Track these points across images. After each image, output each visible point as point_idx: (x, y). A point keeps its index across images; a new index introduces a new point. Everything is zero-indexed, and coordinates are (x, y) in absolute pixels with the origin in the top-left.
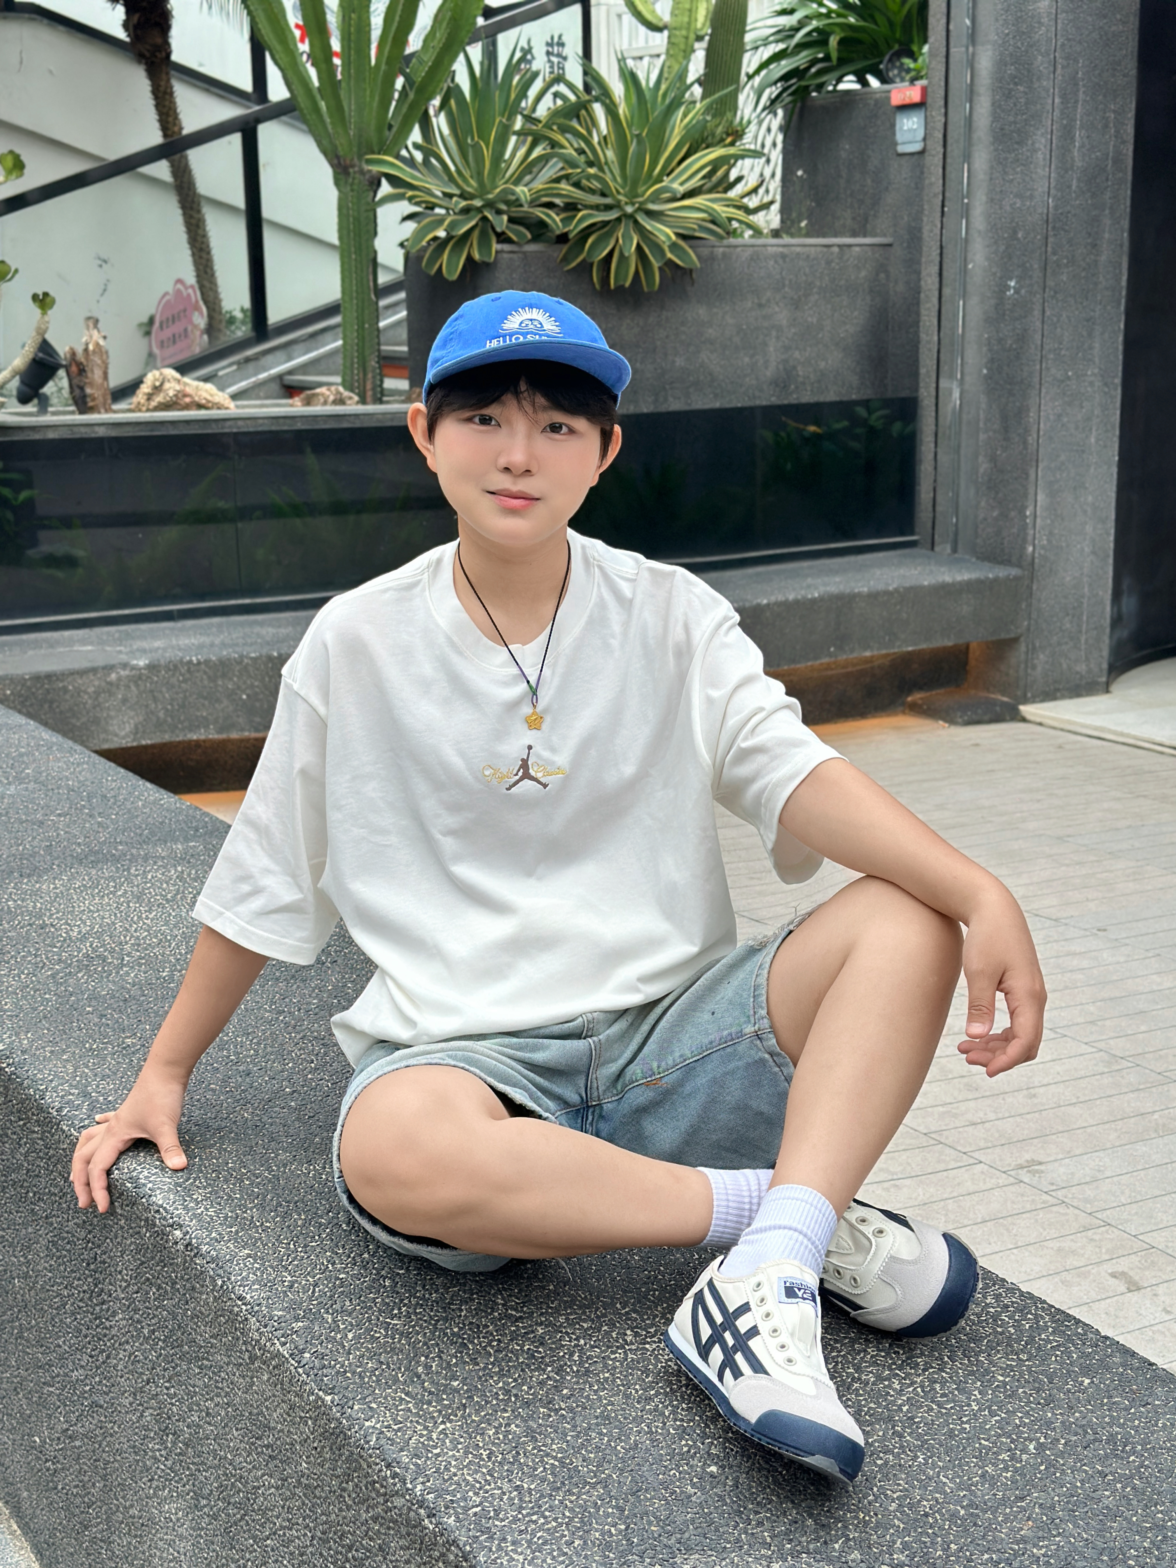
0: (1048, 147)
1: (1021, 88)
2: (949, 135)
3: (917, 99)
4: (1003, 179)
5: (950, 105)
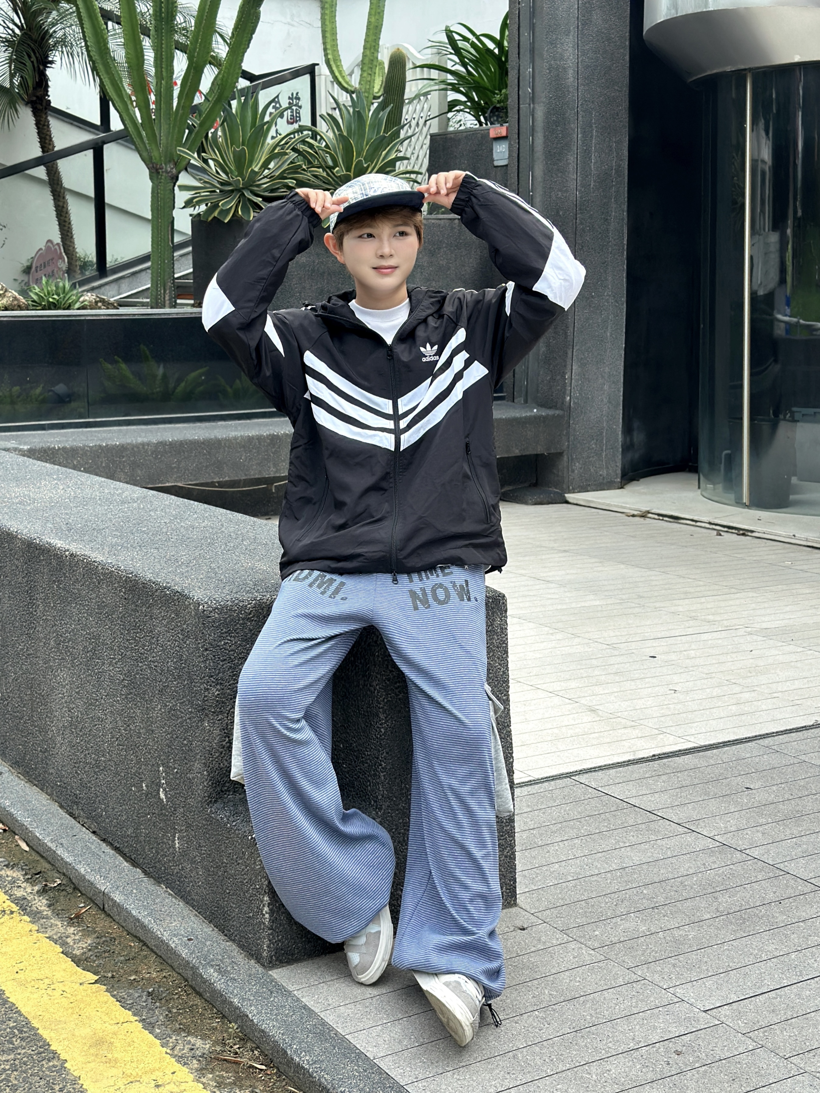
0: (576, 163)
1: (559, 128)
2: (521, 155)
3: (504, 134)
4: (551, 180)
5: (521, 138)
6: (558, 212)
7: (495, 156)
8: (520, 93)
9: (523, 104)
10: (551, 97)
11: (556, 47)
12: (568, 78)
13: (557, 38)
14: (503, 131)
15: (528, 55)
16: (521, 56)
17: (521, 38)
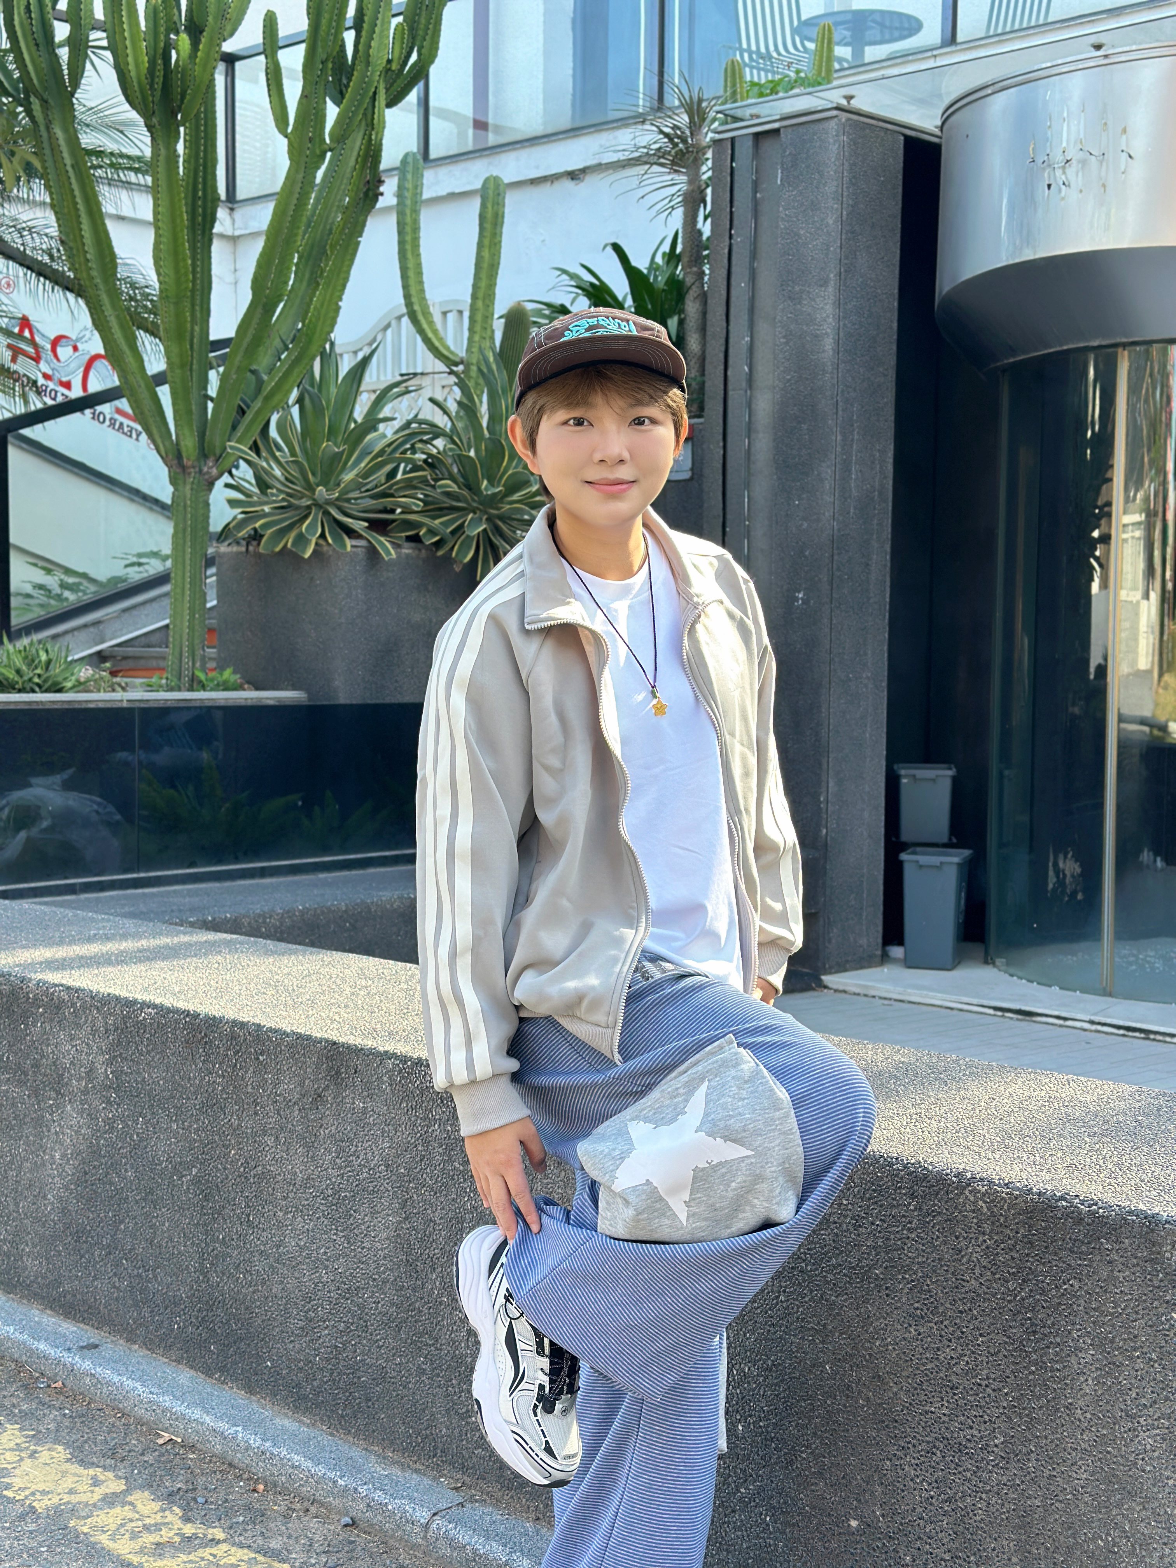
2: (729, 466)
4: (788, 504)
5: (729, 439)
6: (801, 552)
8: (729, 373)
9: (734, 389)
10: (789, 380)
11: (800, 303)
12: (824, 351)
13: (802, 291)
15: (746, 317)
16: (732, 318)
17: (733, 292)
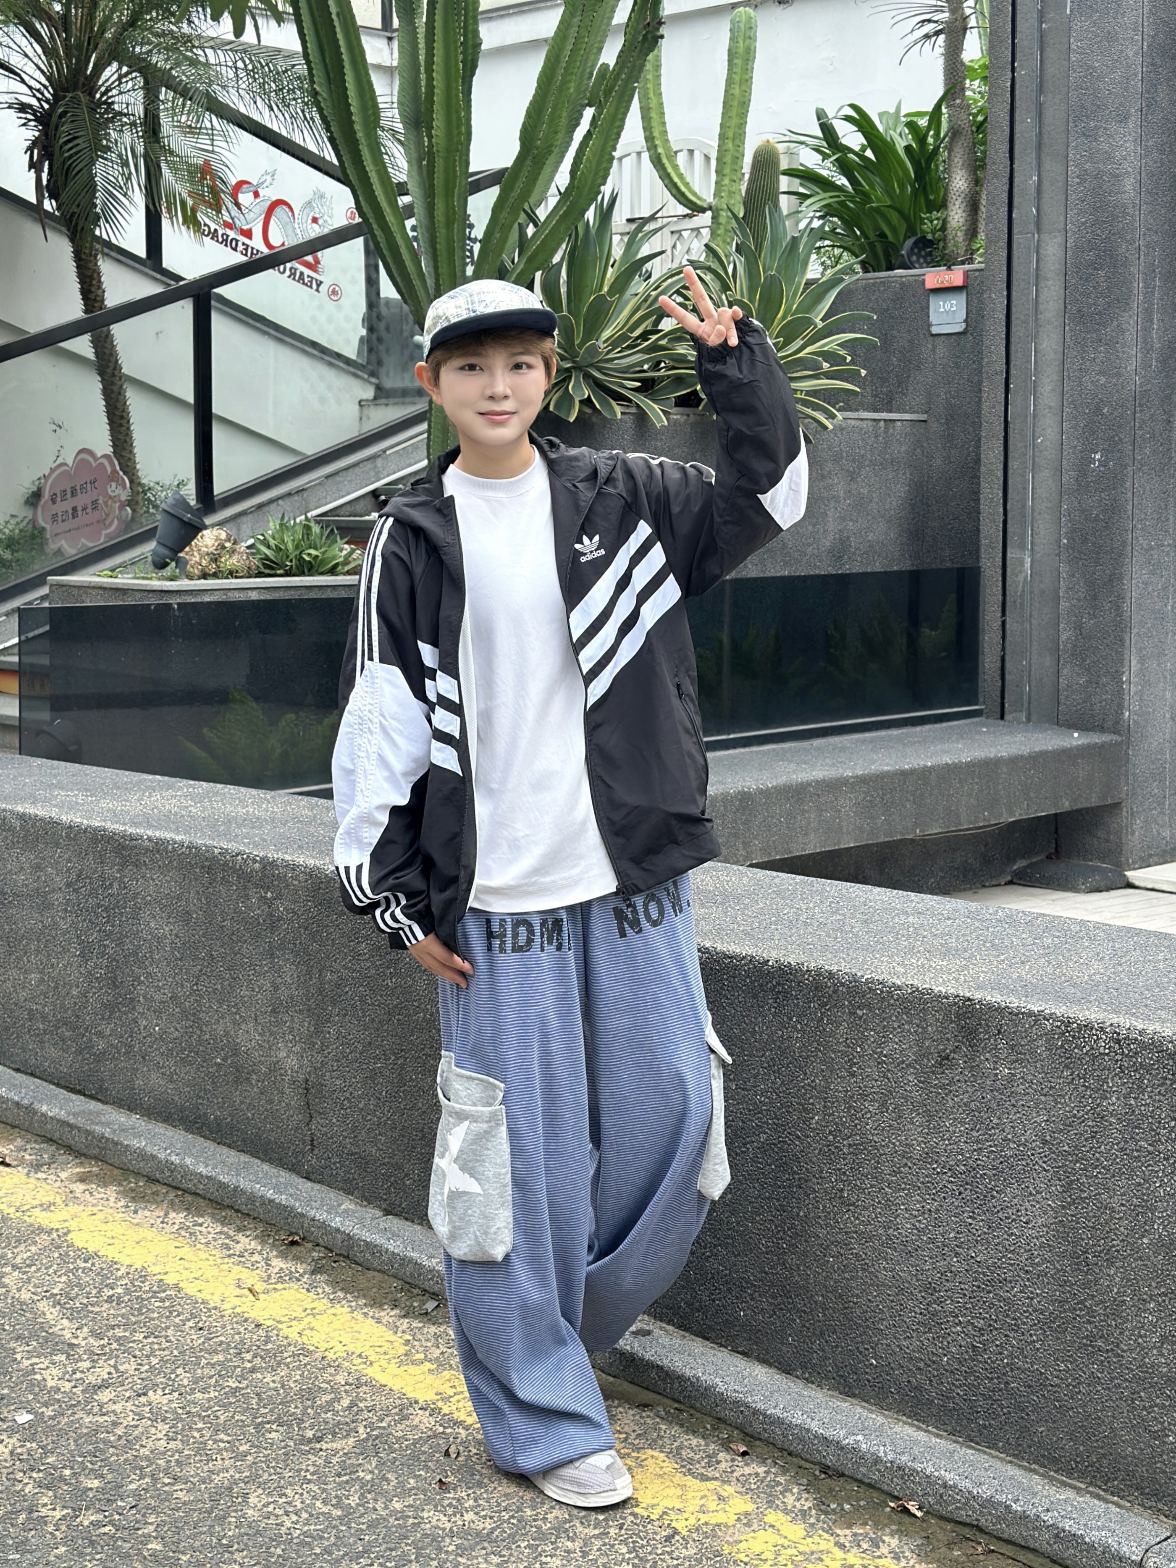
0: (1136, 329)
1: (1102, 273)
2: (1014, 317)
3: (958, 281)
4: (1083, 358)
5: (1014, 288)
6: (1098, 410)
7: (933, 319)
8: (1014, 215)
9: (1020, 233)
10: (1083, 223)
11: (1096, 140)
12: (1124, 192)
13: (1097, 128)
14: (956, 276)
15: (1033, 155)
16: (1017, 155)
17: (1018, 128)
